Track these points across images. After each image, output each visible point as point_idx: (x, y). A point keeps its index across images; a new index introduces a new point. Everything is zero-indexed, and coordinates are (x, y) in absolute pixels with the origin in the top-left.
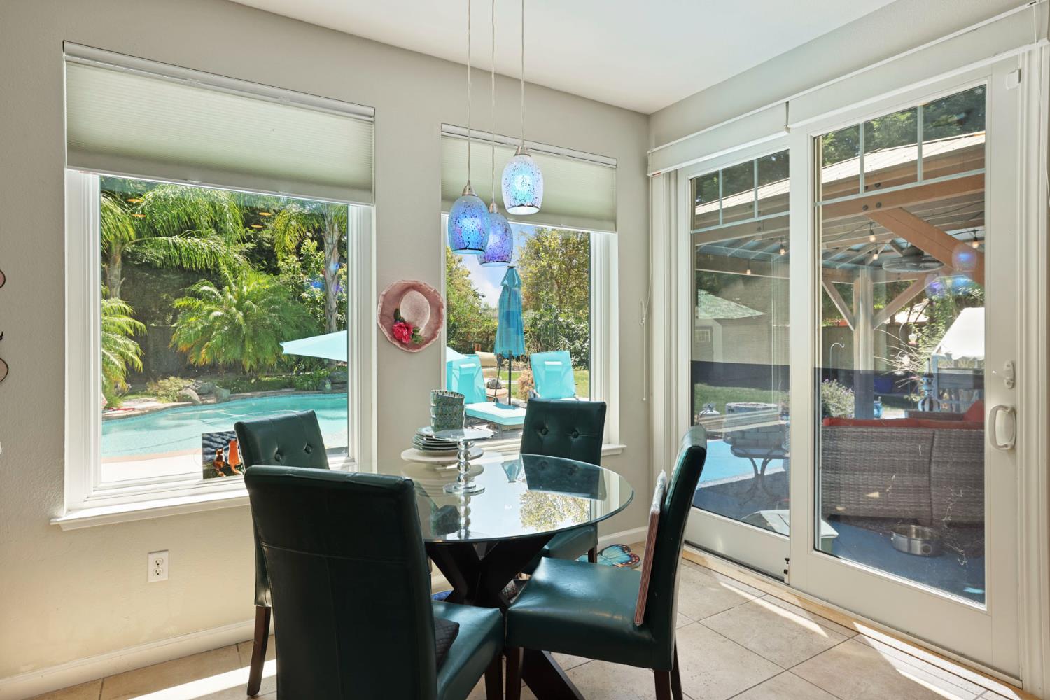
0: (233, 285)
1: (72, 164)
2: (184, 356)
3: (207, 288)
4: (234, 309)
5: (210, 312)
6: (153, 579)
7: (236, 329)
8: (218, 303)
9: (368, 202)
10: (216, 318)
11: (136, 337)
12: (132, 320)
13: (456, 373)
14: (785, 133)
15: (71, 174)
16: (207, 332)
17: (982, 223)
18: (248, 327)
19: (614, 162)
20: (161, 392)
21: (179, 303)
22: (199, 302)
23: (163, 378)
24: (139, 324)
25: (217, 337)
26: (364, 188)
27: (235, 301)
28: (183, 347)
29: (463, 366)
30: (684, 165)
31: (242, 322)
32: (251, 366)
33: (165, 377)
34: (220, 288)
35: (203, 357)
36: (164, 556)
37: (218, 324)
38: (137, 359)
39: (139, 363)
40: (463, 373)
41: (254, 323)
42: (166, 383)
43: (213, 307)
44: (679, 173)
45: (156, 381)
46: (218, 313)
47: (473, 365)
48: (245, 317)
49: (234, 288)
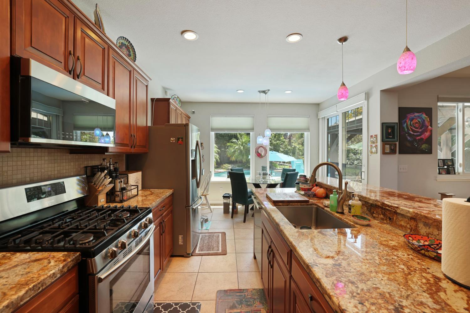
0: (240, 139)
1: (211, 131)
2: (229, 158)
3: (234, 140)
4: (241, 146)
5: (235, 147)
6: (221, 192)
7: (241, 151)
8: (237, 144)
9: (253, 132)
10: (237, 148)
11: (218, 153)
12: (218, 150)
13: (295, 165)
14: (336, 112)
15: (211, 133)
16: (235, 151)
17: (362, 134)
18: (244, 151)
19: (309, 116)
20: (224, 168)
21: (228, 144)
22: (232, 144)
23: (224, 164)
24: (219, 150)
25: (237, 153)
26: (252, 129)
27: (241, 144)
28: (229, 156)
29: (297, 163)
30: (326, 116)
31: (242, 149)
32: (245, 161)
33: (225, 164)
34: (237, 140)
35: (233, 159)
36: (222, 188)
37: (237, 150)
38: (219, 159)
39: (219, 160)
40: (297, 165)
41: (246, 150)
42: (225, 165)
43: (236, 145)
44: (325, 118)
45: (223, 165)
46: (237, 147)
47: (300, 162)
48: (244, 148)
49: (241, 140)
